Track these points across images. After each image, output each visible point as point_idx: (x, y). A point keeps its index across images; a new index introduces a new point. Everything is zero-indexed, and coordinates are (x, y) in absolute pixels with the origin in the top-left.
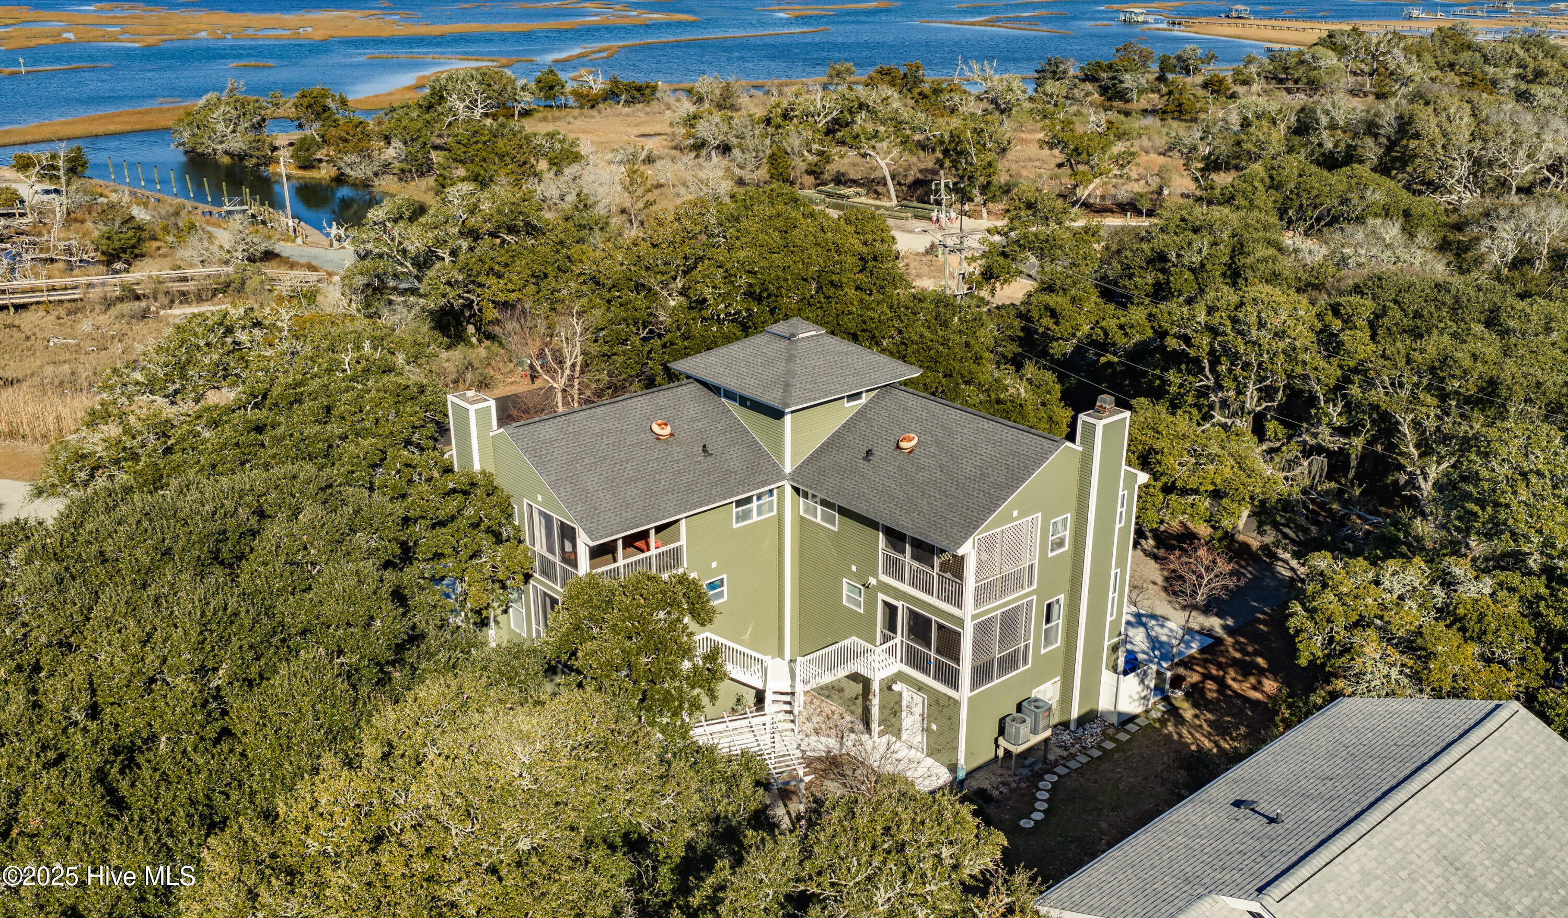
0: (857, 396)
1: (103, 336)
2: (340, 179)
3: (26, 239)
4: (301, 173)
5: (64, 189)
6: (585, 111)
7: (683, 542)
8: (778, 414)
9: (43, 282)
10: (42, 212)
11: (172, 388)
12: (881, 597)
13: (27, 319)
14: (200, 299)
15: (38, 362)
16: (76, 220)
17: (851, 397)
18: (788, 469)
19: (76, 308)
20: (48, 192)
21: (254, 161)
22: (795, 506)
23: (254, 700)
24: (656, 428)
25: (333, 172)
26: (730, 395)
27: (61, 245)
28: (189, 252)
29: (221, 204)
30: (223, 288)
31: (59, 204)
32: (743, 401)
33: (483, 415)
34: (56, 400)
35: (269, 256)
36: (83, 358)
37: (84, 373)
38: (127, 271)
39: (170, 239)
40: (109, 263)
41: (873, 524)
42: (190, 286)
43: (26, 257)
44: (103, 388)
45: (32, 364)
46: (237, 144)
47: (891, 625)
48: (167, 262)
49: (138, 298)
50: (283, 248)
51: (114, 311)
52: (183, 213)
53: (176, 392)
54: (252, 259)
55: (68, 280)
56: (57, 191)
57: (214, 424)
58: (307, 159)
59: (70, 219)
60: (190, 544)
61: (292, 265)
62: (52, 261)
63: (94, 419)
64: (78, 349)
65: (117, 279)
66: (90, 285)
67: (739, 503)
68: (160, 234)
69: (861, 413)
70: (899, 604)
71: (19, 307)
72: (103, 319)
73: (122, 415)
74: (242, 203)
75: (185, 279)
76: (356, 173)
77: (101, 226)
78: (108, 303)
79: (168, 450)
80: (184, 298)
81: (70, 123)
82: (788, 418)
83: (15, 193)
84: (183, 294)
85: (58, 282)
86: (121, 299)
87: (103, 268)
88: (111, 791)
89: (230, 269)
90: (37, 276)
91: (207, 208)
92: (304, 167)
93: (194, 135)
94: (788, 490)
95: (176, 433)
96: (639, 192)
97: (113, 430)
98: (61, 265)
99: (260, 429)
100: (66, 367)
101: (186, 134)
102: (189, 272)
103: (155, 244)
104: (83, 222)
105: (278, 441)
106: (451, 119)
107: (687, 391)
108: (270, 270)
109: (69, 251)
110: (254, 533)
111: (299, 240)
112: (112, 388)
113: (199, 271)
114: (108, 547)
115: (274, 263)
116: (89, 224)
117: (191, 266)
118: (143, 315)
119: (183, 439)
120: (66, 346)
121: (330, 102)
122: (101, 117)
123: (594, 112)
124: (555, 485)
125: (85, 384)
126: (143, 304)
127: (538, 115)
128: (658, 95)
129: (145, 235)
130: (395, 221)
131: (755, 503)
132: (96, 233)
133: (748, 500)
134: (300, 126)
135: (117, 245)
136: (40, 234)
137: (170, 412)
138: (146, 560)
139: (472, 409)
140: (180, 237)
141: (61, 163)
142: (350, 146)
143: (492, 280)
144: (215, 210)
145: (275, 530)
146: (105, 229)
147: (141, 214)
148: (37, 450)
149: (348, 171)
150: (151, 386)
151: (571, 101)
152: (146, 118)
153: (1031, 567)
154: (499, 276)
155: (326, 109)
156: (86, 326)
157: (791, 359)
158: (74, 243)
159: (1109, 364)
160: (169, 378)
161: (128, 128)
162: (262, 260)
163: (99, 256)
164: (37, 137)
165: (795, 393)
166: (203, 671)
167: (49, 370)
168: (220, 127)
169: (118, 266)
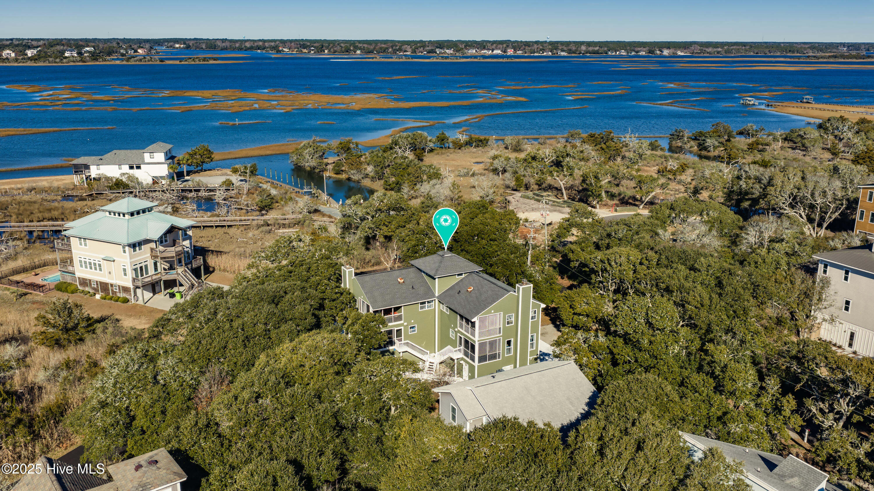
0: (461, 274)
1: (256, 239)
2: (349, 179)
3: (234, 200)
4: (335, 176)
5: (248, 179)
6: (456, 150)
7: (403, 313)
8: (435, 279)
9: (238, 218)
10: (239, 189)
11: (272, 259)
12: (458, 334)
13: (232, 231)
14: (289, 227)
15: (234, 247)
16: (251, 193)
17: (459, 275)
18: (437, 295)
19: (247, 227)
20: (241, 181)
21: (318, 170)
22: (439, 306)
23: (276, 331)
24: (399, 280)
25: (347, 176)
26: (424, 272)
27: (245, 203)
28: (288, 208)
29: (303, 189)
30: (298, 223)
31: (246, 186)
32: (427, 274)
33: (350, 273)
34: (239, 261)
35: (316, 211)
36: (248, 246)
37: (248, 251)
38: (266, 214)
39: (282, 203)
40: (261, 211)
41: (457, 313)
42: (287, 222)
43: (233, 207)
44: (253, 258)
45: (232, 247)
46: (313, 163)
47: (460, 344)
48: (280, 212)
49: (268, 225)
50: (322, 208)
51: (260, 229)
52: (288, 193)
53: (274, 260)
54: (310, 212)
55: (246, 218)
56: (246, 181)
57: (280, 270)
58: (338, 170)
59: (249, 192)
60: (268, 298)
61: (324, 215)
62: (242, 209)
63: (250, 267)
64: (247, 243)
65: (262, 218)
66: (253, 220)
67: (422, 303)
68: (279, 201)
69: (462, 280)
70: (462, 336)
71: (229, 226)
72: (256, 232)
73: (257, 267)
74: (311, 189)
75: (285, 219)
76: (355, 177)
77: (259, 197)
78: (259, 226)
79: (267, 276)
80: (284, 226)
81: (253, 150)
82: (437, 280)
83: (231, 181)
84: (284, 224)
85: (243, 218)
86: (263, 225)
87: (258, 213)
88: (245, 344)
89: (300, 216)
90: (236, 215)
91: (297, 190)
92: (337, 174)
93: (298, 158)
94: (437, 301)
95: (270, 272)
96: (456, 192)
97: (254, 270)
98: (244, 211)
99: (291, 272)
100: (243, 249)
101: (295, 158)
102: (287, 217)
103: (277, 204)
104: (253, 194)
105: (294, 275)
106: (395, 155)
107: (412, 270)
108: (315, 217)
109: (247, 205)
110: (283, 297)
111: (328, 205)
112: (255, 258)
113: (290, 216)
114: (250, 296)
115: (317, 214)
116: (255, 195)
117: (289, 214)
118: (270, 232)
119: (271, 274)
120: (243, 241)
121: (352, 146)
122: (264, 148)
123: (459, 151)
124: (366, 293)
125: (248, 255)
126: (270, 228)
127: (435, 152)
128: (489, 143)
129: (274, 201)
130: (355, 204)
131: (427, 304)
132: (257, 200)
133: (424, 303)
134: (338, 155)
135: (264, 204)
136: (238, 198)
137: (271, 266)
138: (257, 300)
139: (347, 271)
140: (286, 203)
141: (248, 171)
142: (353, 167)
143: (384, 228)
144: (301, 191)
145: (288, 296)
146: (260, 198)
147: (274, 192)
148: (232, 276)
149: (352, 177)
150: (267, 258)
151: (451, 145)
152: (283, 148)
153: (500, 328)
154: (387, 226)
155: (349, 149)
156: (250, 235)
157: (441, 262)
158: (250, 202)
159: (585, 271)
160: (272, 256)
161: (274, 152)
162: (313, 212)
163: (257, 208)
164: (240, 156)
165: (439, 272)
166: (266, 324)
167: (237, 250)
168: (307, 157)
169: (264, 212)
